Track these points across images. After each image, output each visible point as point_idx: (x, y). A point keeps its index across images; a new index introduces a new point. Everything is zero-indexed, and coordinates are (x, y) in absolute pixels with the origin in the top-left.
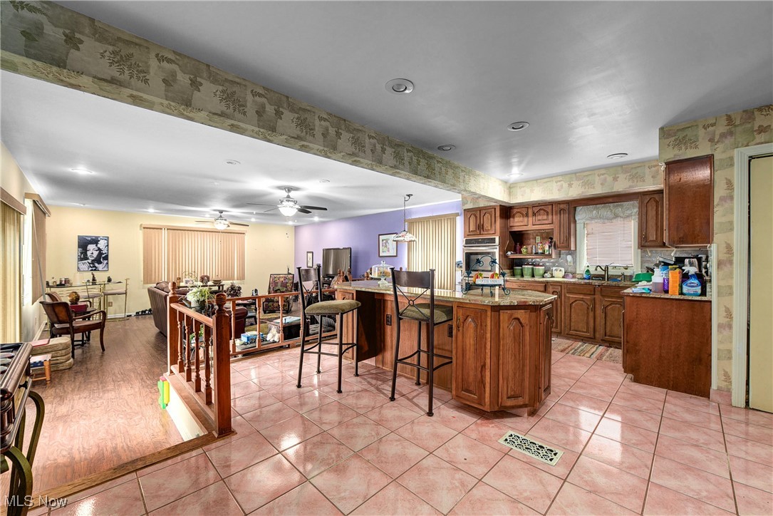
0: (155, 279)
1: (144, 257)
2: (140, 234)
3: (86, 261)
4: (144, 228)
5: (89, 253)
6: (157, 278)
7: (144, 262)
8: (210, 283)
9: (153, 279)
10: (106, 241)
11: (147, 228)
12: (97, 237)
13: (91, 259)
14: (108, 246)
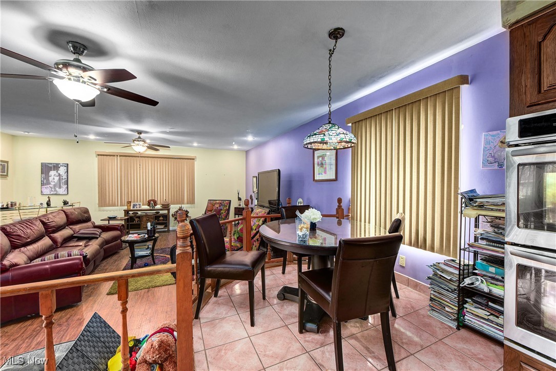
0: (109, 202)
1: (99, 182)
2: (95, 160)
3: (48, 186)
4: (98, 155)
5: (51, 179)
6: (111, 202)
7: (99, 186)
8: (158, 207)
9: (107, 202)
10: (65, 168)
11: (101, 155)
12: (57, 164)
13: (53, 184)
14: (67, 172)
